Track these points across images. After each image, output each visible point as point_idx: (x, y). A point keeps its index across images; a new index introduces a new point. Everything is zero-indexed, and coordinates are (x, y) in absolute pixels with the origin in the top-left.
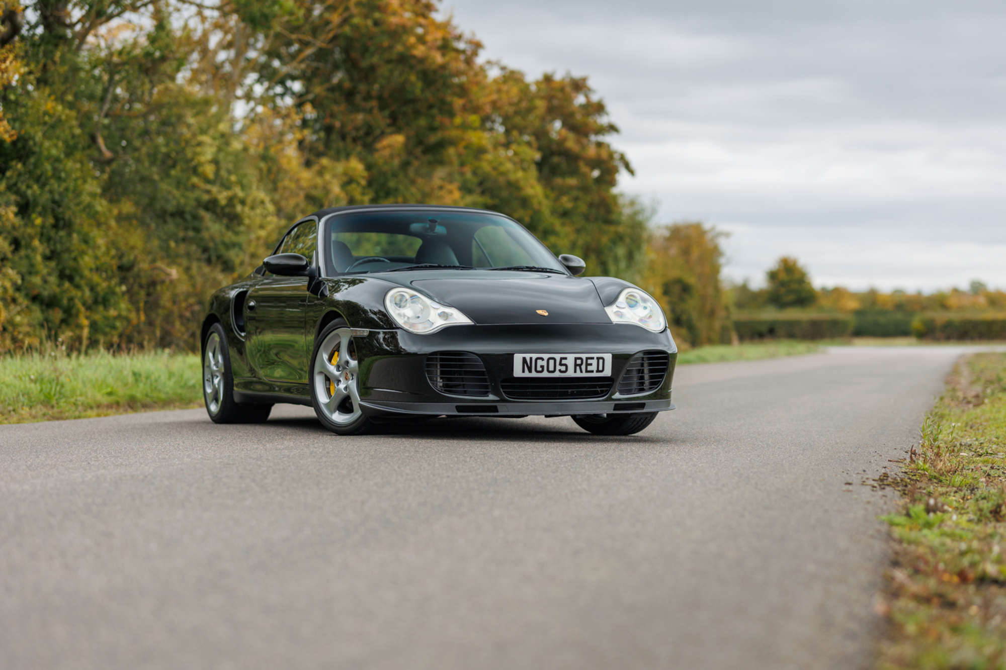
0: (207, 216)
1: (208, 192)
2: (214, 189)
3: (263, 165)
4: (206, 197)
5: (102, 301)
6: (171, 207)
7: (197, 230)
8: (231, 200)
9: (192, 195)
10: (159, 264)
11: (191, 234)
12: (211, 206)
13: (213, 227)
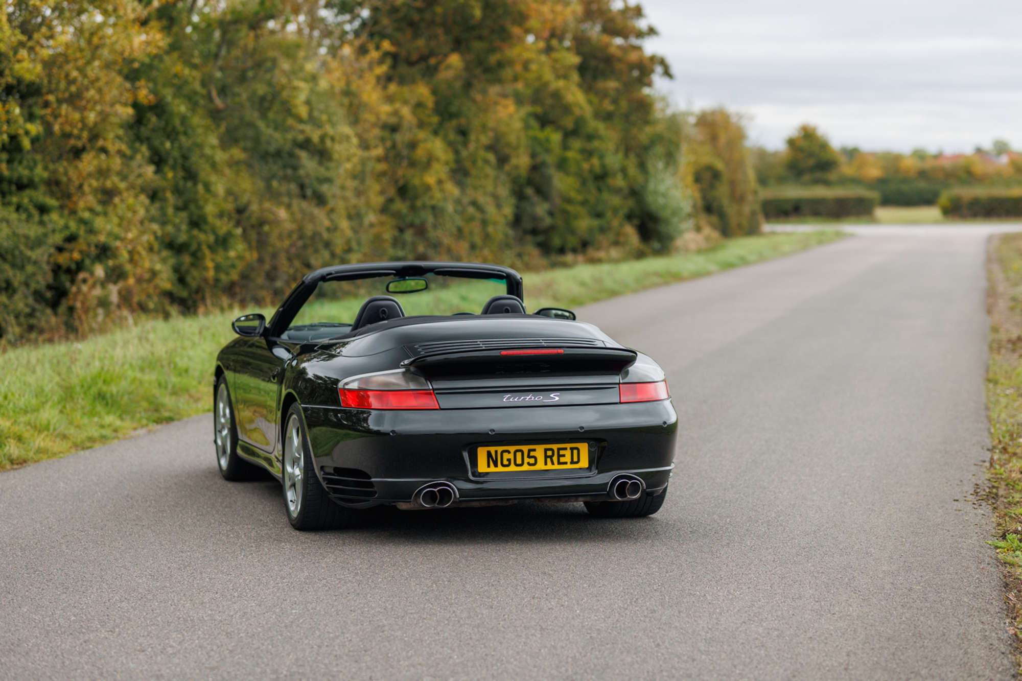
0: (303, 155)
1: (302, 132)
2: (308, 128)
3: (346, 101)
4: (301, 138)
5: (223, 242)
6: (272, 149)
7: (295, 168)
8: (322, 138)
9: (289, 136)
10: (267, 205)
11: (289, 172)
12: (306, 144)
13: (308, 164)
